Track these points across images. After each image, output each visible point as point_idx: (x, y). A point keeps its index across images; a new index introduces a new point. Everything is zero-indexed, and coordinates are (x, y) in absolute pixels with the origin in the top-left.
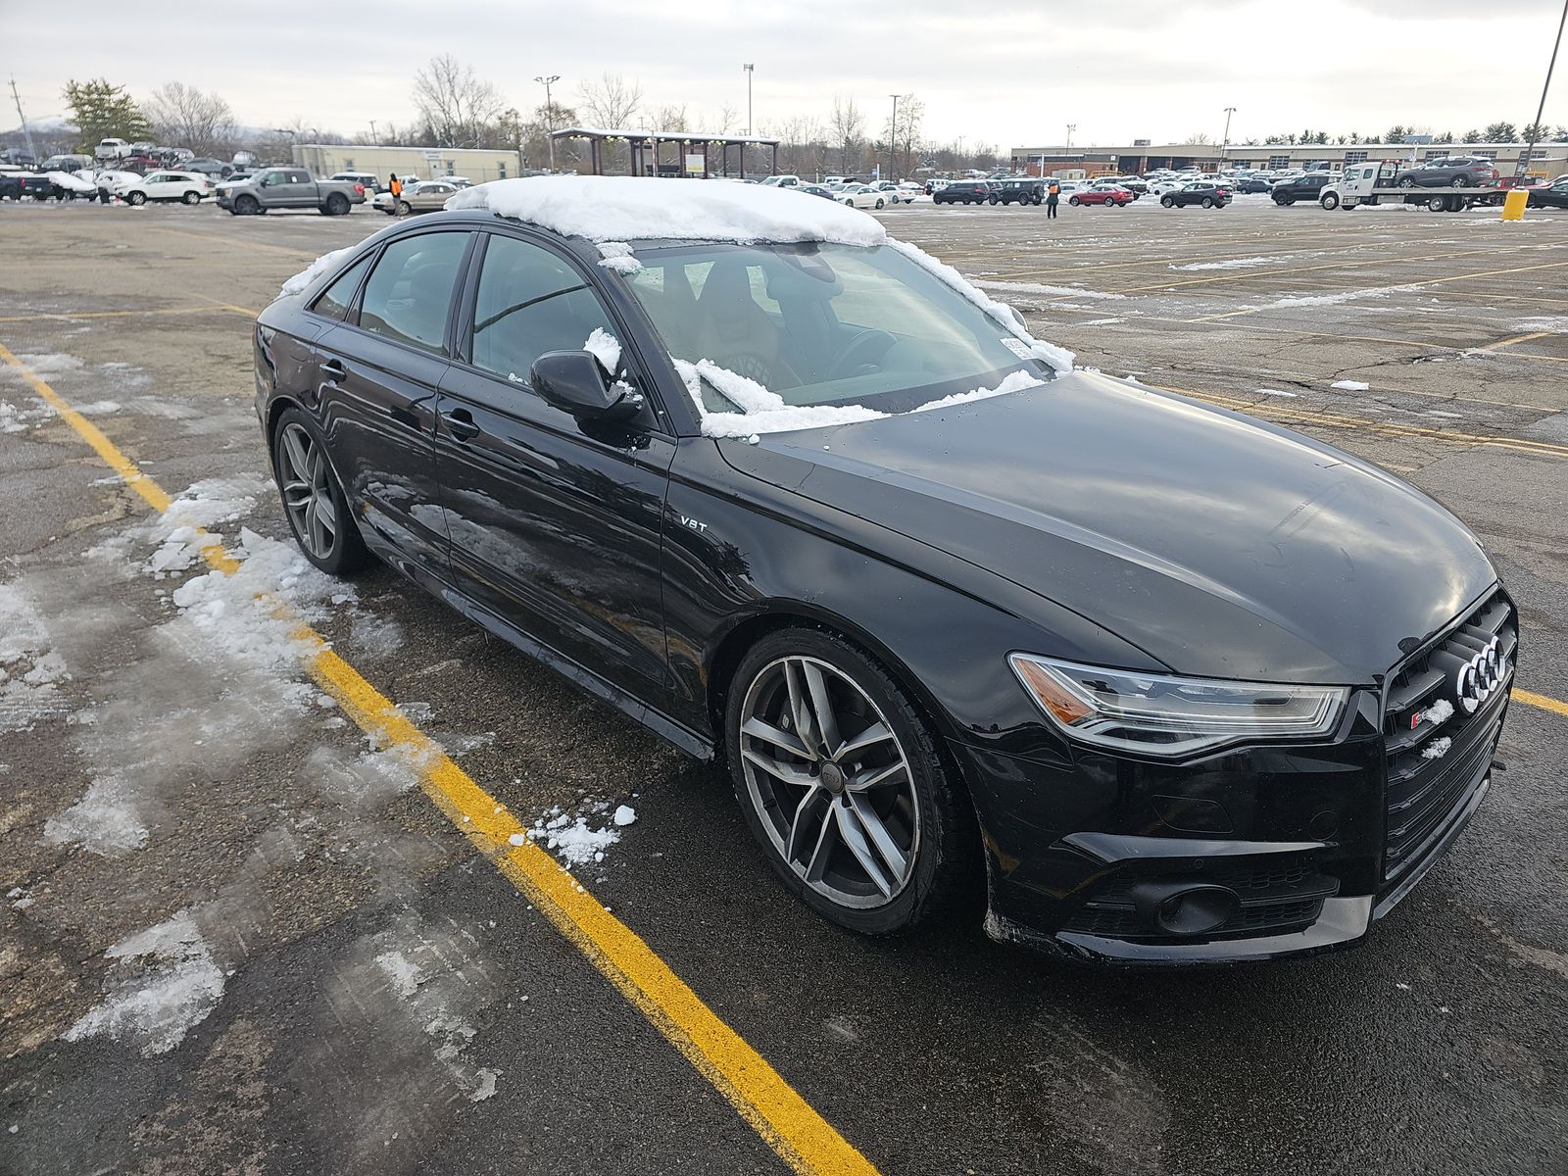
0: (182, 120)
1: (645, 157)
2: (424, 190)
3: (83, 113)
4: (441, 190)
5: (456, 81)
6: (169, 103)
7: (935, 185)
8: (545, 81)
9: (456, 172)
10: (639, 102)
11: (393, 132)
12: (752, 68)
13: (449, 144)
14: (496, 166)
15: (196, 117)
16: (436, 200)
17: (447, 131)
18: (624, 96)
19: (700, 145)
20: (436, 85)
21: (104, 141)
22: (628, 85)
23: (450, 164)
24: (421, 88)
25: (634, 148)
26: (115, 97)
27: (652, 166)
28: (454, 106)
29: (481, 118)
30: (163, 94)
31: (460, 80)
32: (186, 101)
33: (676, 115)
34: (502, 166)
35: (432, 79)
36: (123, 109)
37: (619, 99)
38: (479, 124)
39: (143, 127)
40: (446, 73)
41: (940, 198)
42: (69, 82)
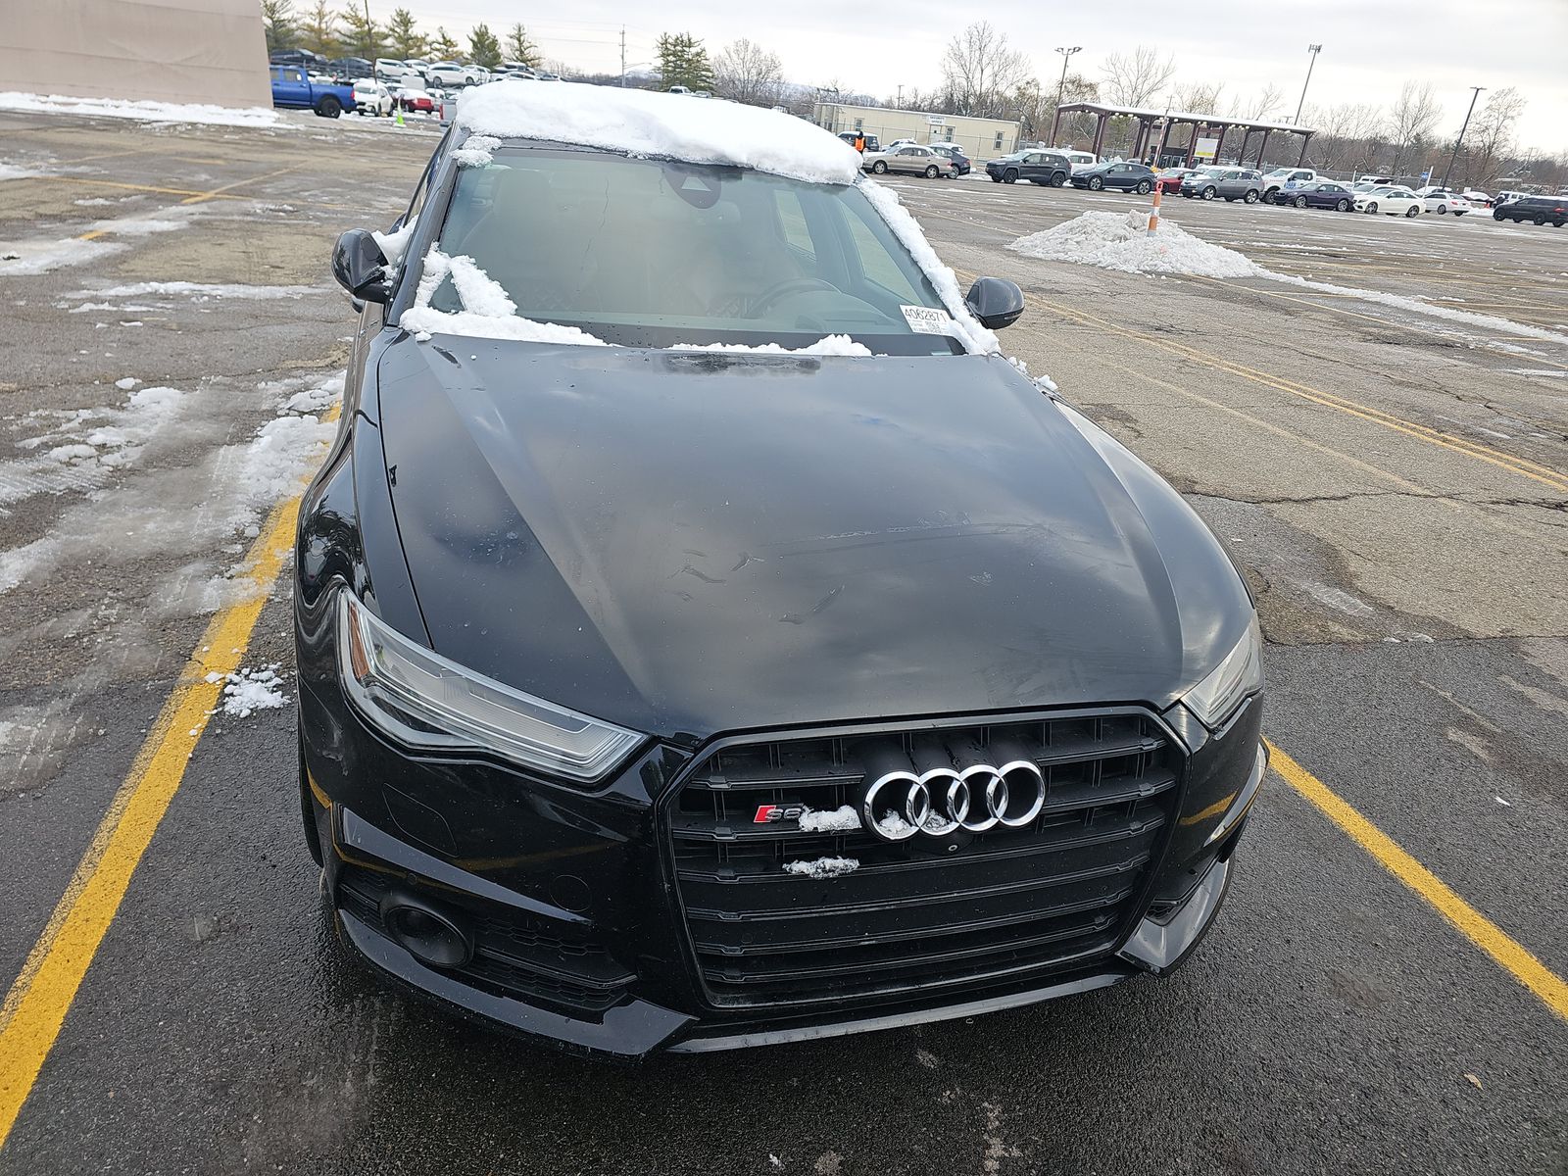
0: (740, 71)
1: (1151, 137)
2: (903, 152)
3: (668, 62)
4: (920, 153)
5: (987, 50)
6: (734, 57)
7: (1510, 198)
8: (1065, 52)
9: (954, 139)
10: (1170, 80)
11: (916, 96)
12: (1319, 49)
13: (964, 112)
14: (994, 136)
15: (754, 71)
16: (912, 163)
17: (966, 98)
18: (1153, 71)
19: (1217, 129)
20: (966, 53)
21: (673, 87)
22: (1161, 60)
23: (950, 130)
24: (952, 55)
25: (1143, 126)
26: (693, 50)
27: (1156, 147)
28: (978, 75)
29: (1001, 88)
30: (732, 48)
31: (991, 48)
32: (749, 55)
33: (1209, 95)
34: (999, 136)
35: (964, 47)
36: (698, 61)
37: (1146, 76)
38: (997, 93)
39: (708, 77)
40: (979, 41)
41: (1502, 214)
42: (663, 35)
